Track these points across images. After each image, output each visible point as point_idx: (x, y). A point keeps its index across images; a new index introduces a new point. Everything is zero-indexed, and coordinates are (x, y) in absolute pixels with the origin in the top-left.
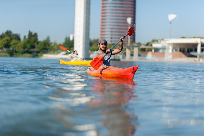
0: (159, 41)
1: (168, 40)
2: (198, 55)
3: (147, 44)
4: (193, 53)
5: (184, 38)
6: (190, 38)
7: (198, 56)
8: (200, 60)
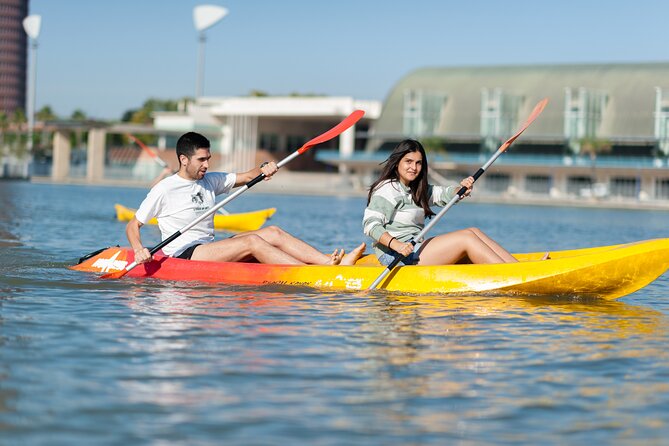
0: (181, 106)
1: (218, 104)
2: (346, 162)
3: (128, 117)
4: (324, 156)
5: (260, 95)
6: (311, 95)
7: (343, 168)
8: (351, 184)
